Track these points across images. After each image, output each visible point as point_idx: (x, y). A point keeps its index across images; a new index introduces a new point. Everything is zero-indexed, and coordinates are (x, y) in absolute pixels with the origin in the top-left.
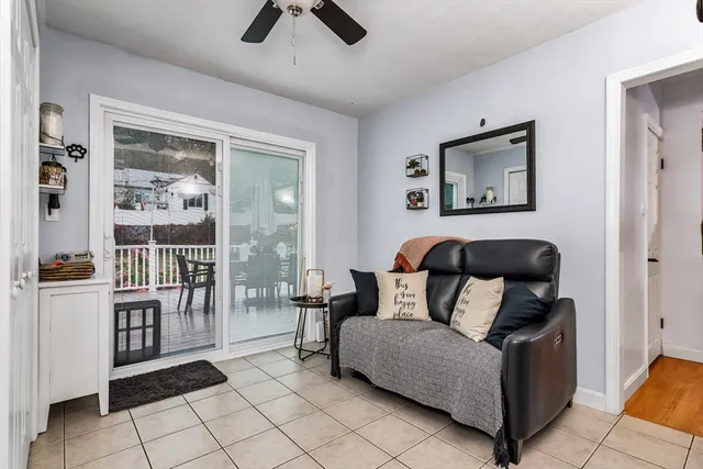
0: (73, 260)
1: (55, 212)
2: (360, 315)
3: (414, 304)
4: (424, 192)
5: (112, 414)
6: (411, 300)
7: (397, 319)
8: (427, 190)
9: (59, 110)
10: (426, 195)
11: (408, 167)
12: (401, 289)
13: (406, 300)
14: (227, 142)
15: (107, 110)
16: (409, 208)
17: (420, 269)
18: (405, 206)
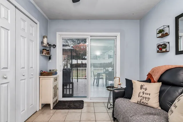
0: (52, 71)
1: (50, 60)
2: (125, 98)
3: (149, 99)
4: (167, 44)
5: (53, 110)
6: (147, 96)
7: (139, 103)
8: (169, 43)
9: (47, 37)
10: (168, 45)
11: (158, 33)
12: (143, 90)
13: (145, 96)
14: (90, 38)
15: (61, 35)
16: (158, 52)
17: (159, 81)
18: (156, 51)
